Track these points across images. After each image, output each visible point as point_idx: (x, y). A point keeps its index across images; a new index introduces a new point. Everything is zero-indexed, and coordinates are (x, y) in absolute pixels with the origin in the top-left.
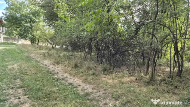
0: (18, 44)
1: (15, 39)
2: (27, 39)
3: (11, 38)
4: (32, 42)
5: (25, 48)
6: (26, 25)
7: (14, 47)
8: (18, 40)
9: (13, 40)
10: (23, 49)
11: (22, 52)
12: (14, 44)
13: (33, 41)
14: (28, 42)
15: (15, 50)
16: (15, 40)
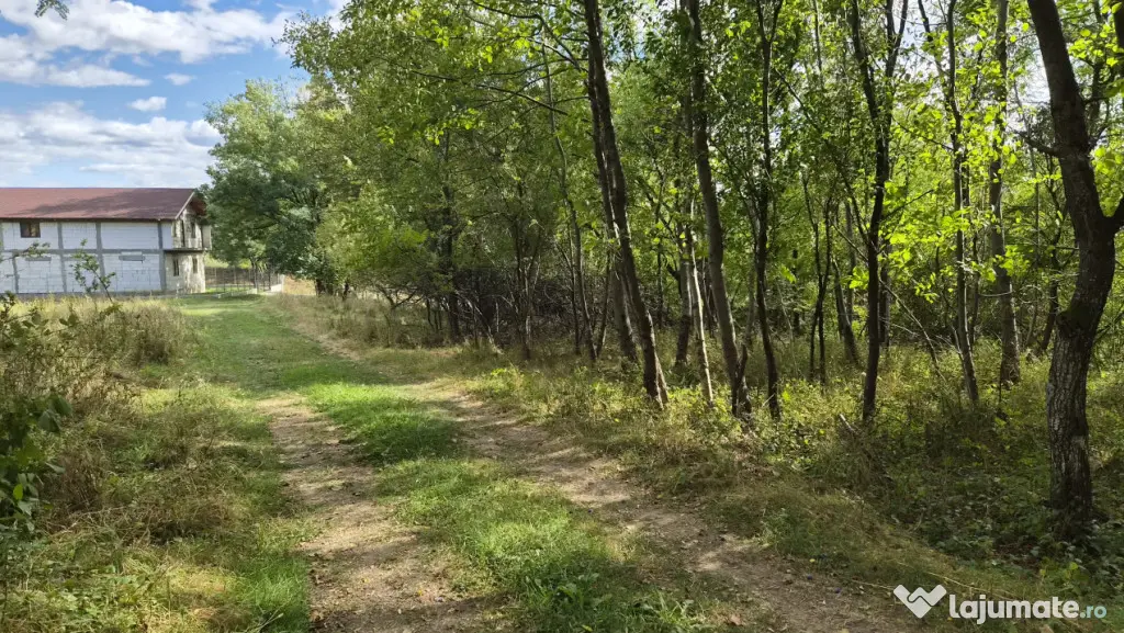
0: (264, 297)
1: (252, 276)
2: (299, 276)
3: (239, 270)
4: (320, 288)
5: (284, 308)
6: (295, 212)
7: (249, 307)
8: (268, 280)
9: (246, 278)
10: (279, 312)
11: (274, 321)
12: (251, 297)
13: (325, 279)
14: (307, 288)
15: (252, 316)
16: (253, 281)
